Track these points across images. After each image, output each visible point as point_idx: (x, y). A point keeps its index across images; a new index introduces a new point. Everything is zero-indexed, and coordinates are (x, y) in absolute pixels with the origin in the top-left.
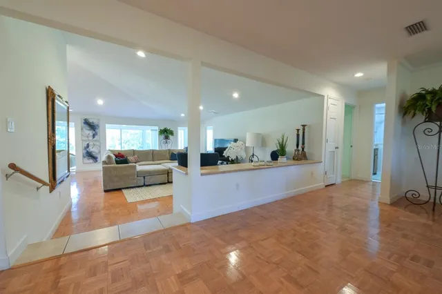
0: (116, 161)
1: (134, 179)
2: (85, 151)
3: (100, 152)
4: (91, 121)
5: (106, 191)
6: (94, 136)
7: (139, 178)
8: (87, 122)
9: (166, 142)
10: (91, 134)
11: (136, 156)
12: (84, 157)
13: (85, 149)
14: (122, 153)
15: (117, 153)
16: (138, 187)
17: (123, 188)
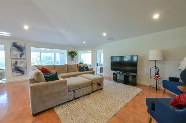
0: (45, 77)
1: (66, 95)
2: (14, 67)
3: (26, 67)
4: (18, 44)
5: (34, 115)
6: (21, 56)
7: (70, 93)
8: (15, 45)
9: (72, 60)
10: (19, 54)
11: (56, 69)
12: (13, 71)
13: (14, 65)
14: (46, 68)
15: (41, 68)
16: (69, 102)
17: (55, 107)
